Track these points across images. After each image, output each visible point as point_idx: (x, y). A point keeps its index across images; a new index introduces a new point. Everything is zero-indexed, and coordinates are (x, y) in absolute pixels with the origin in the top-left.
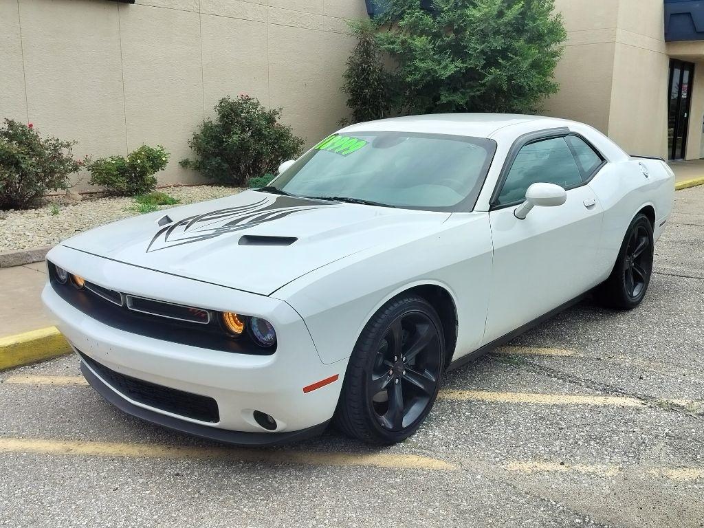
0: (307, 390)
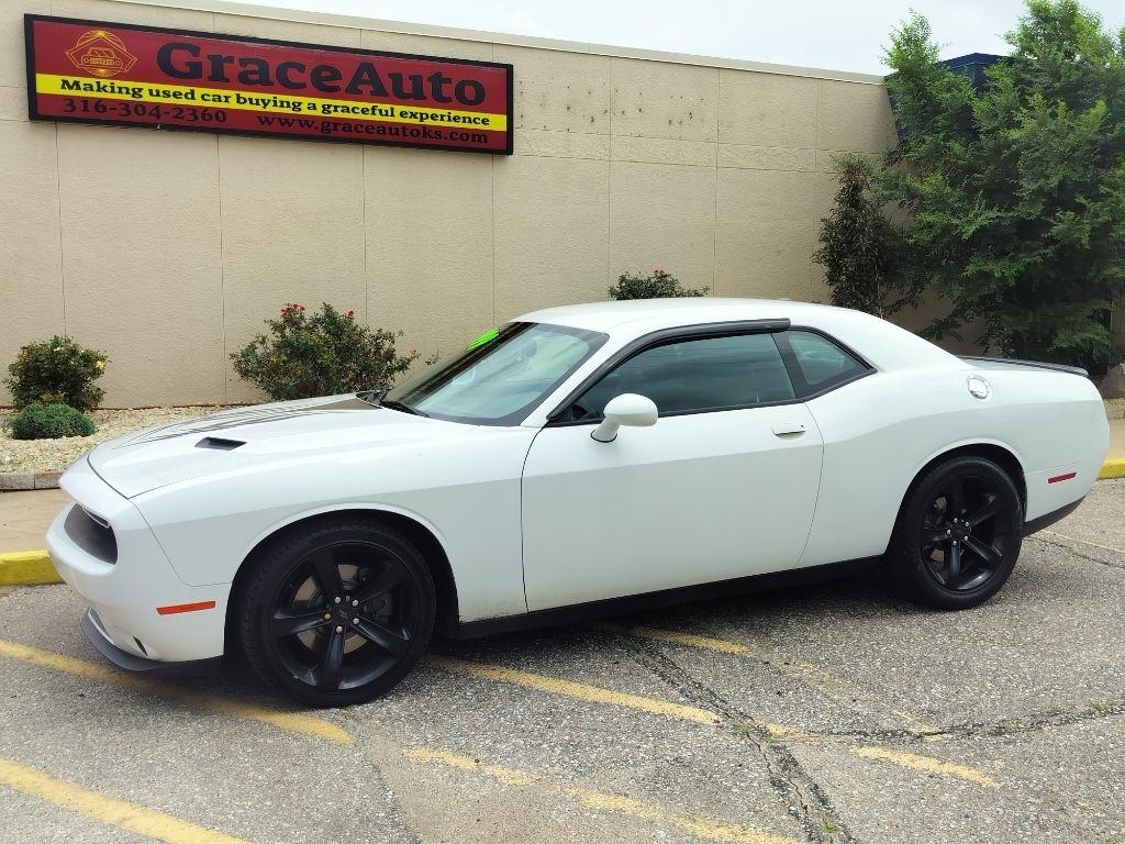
0: (162, 611)
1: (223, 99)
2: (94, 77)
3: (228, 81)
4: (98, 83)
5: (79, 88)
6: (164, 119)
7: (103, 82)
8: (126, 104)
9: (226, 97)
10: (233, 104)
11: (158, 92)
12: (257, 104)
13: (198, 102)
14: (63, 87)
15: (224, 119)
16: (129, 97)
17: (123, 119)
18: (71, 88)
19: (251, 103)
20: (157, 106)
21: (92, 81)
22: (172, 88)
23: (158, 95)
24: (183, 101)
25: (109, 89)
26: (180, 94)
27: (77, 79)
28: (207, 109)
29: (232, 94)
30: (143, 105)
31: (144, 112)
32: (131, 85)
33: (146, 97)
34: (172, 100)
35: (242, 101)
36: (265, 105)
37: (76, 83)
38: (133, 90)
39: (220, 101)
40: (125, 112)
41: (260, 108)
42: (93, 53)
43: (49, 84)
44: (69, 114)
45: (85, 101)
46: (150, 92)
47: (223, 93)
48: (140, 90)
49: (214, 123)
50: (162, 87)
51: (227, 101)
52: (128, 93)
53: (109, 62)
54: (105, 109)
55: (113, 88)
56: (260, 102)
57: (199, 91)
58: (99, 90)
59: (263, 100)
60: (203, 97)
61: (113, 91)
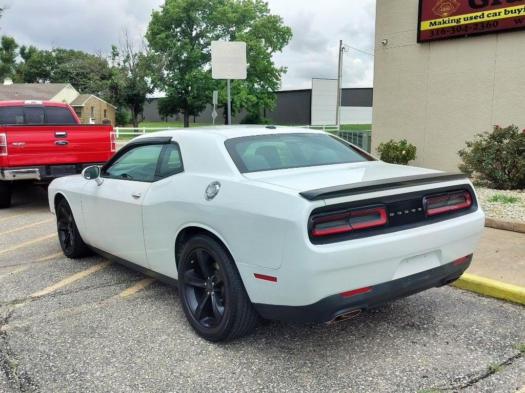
1: (498, 14)
2: (442, 17)
3: (501, 3)
4: (443, 20)
5: (436, 25)
6: (470, 31)
7: (446, 19)
8: (453, 27)
9: (499, 13)
10: (503, 16)
11: (467, 18)
12: (515, 12)
13: (486, 19)
14: (430, 26)
15: (497, 25)
16: (454, 24)
17: (451, 35)
18: (433, 25)
19: (512, 13)
20: (466, 25)
21: (441, 20)
22: (473, 15)
23: (467, 20)
24: (479, 20)
25: (447, 22)
26: (477, 16)
27: (435, 20)
28: (489, 21)
29: (502, 10)
30: (460, 27)
31: (461, 29)
32: (456, 17)
33: (462, 22)
34: (474, 21)
35: (507, 13)
36: (519, 12)
37: (435, 22)
38: (457, 20)
39: (496, 15)
40: (453, 32)
41: (516, 15)
42: (443, 6)
43: (425, 25)
44: (431, 38)
45: (438, 30)
46: (464, 19)
47: (497, 11)
48: (460, 19)
49: (492, 29)
50: (469, 15)
51: (499, 15)
52: (455, 22)
53: (448, 9)
54: (445, 31)
55: (449, 21)
56: (517, 11)
57: (486, 13)
58: (443, 24)
59: (518, 10)
60: (488, 16)
61: (449, 23)
